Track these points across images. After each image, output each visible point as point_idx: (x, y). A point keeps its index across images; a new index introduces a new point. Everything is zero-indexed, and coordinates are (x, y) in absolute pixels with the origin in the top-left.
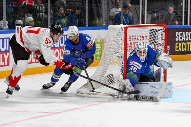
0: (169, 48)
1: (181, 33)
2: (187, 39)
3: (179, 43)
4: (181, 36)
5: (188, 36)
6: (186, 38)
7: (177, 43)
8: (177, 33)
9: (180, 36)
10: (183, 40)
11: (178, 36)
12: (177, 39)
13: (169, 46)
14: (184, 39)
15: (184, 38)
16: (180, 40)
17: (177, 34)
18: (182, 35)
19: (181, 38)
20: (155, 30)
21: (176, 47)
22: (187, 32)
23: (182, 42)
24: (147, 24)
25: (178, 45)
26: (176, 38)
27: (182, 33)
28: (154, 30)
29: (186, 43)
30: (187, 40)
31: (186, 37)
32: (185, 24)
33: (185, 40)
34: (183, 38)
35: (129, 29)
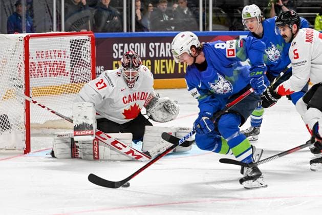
0: (103, 70)
1: (122, 45)
3: (119, 62)
4: (122, 51)
5: (134, 49)
7: (115, 62)
8: (115, 45)
9: (121, 51)
11: (118, 50)
12: (115, 55)
13: (103, 67)
16: (120, 56)
17: (115, 47)
18: (123, 48)
20: (78, 41)
22: (132, 44)
25: (117, 65)
26: (114, 54)
27: (124, 45)
28: (76, 40)
32: (128, 31)
35: (31, 41)
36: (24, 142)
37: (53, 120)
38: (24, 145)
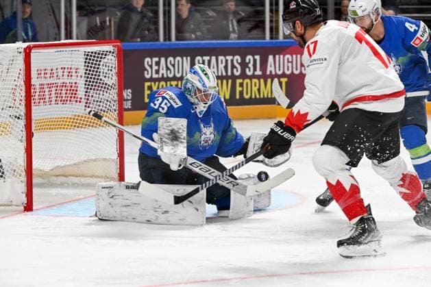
0: (130, 95)
1: (157, 59)
2: (171, 73)
3: (153, 84)
4: (157, 68)
5: (174, 66)
6: (169, 72)
7: (147, 84)
8: (148, 60)
9: (155, 68)
10: (160, 76)
11: (151, 66)
12: (148, 74)
13: (130, 90)
14: (163, 75)
15: (163, 71)
16: (155, 76)
17: (148, 62)
18: (158, 64)
19: (157, 72)
20: (95, 53)
21: (147, 92)
22: (171, 59)
23: (159, 80)
24: (77, 39)
25: (150, 88)
26: (146, 72)
27: (160, 60)
28: (92, 53)
29: (168, 83)
30: (171, 76)
31: (168, 69)
32: (165, 40)
33: (165, 76)
34: (161, 72)
36: (24, 195)
37: (63, 165)
38: (25, 200)
